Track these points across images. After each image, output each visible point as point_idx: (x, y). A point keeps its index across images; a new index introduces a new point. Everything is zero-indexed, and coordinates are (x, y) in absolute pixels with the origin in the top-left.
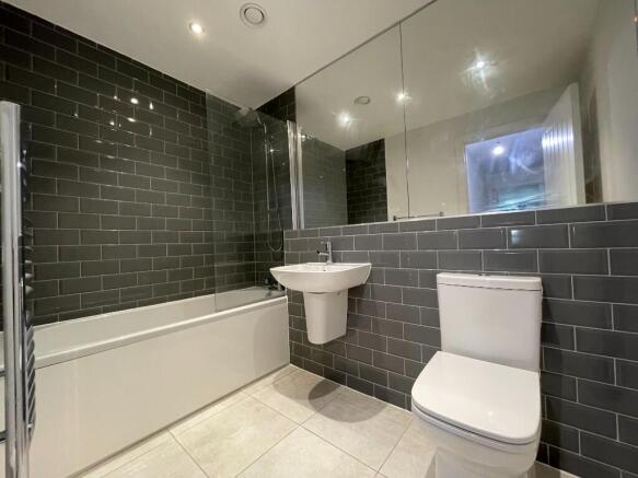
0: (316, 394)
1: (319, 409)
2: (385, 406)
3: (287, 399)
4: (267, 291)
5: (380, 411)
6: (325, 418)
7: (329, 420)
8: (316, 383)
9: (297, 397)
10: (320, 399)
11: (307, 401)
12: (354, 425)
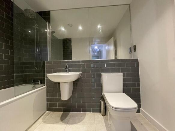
0: (63, 118)
1: (67, 123)
2: (86, 114)
3: (52, 125)
4: (33, 85)
5: (85, 116)
6: (71, 125)
7: (73, 125)
8: (61, 114)
9: (56, 122)
10: (65, 119)
11: (61, 122)
12: (81, 123)
